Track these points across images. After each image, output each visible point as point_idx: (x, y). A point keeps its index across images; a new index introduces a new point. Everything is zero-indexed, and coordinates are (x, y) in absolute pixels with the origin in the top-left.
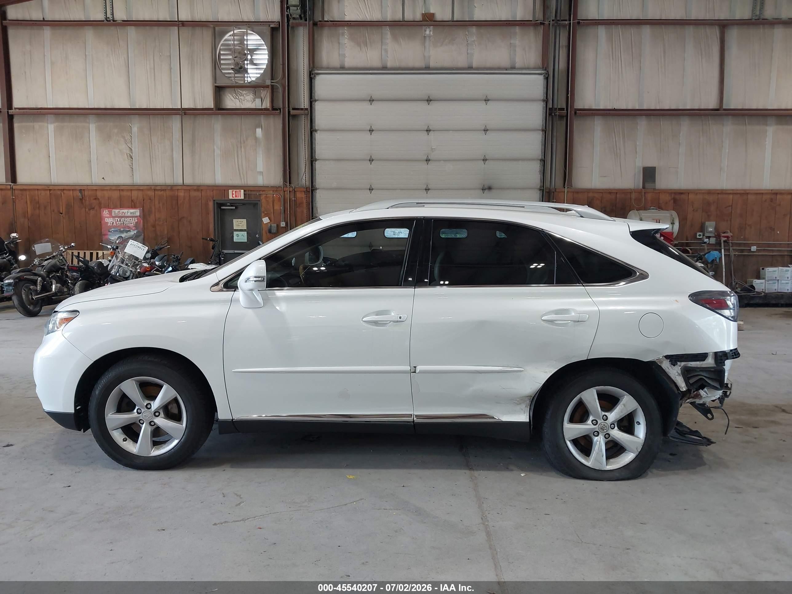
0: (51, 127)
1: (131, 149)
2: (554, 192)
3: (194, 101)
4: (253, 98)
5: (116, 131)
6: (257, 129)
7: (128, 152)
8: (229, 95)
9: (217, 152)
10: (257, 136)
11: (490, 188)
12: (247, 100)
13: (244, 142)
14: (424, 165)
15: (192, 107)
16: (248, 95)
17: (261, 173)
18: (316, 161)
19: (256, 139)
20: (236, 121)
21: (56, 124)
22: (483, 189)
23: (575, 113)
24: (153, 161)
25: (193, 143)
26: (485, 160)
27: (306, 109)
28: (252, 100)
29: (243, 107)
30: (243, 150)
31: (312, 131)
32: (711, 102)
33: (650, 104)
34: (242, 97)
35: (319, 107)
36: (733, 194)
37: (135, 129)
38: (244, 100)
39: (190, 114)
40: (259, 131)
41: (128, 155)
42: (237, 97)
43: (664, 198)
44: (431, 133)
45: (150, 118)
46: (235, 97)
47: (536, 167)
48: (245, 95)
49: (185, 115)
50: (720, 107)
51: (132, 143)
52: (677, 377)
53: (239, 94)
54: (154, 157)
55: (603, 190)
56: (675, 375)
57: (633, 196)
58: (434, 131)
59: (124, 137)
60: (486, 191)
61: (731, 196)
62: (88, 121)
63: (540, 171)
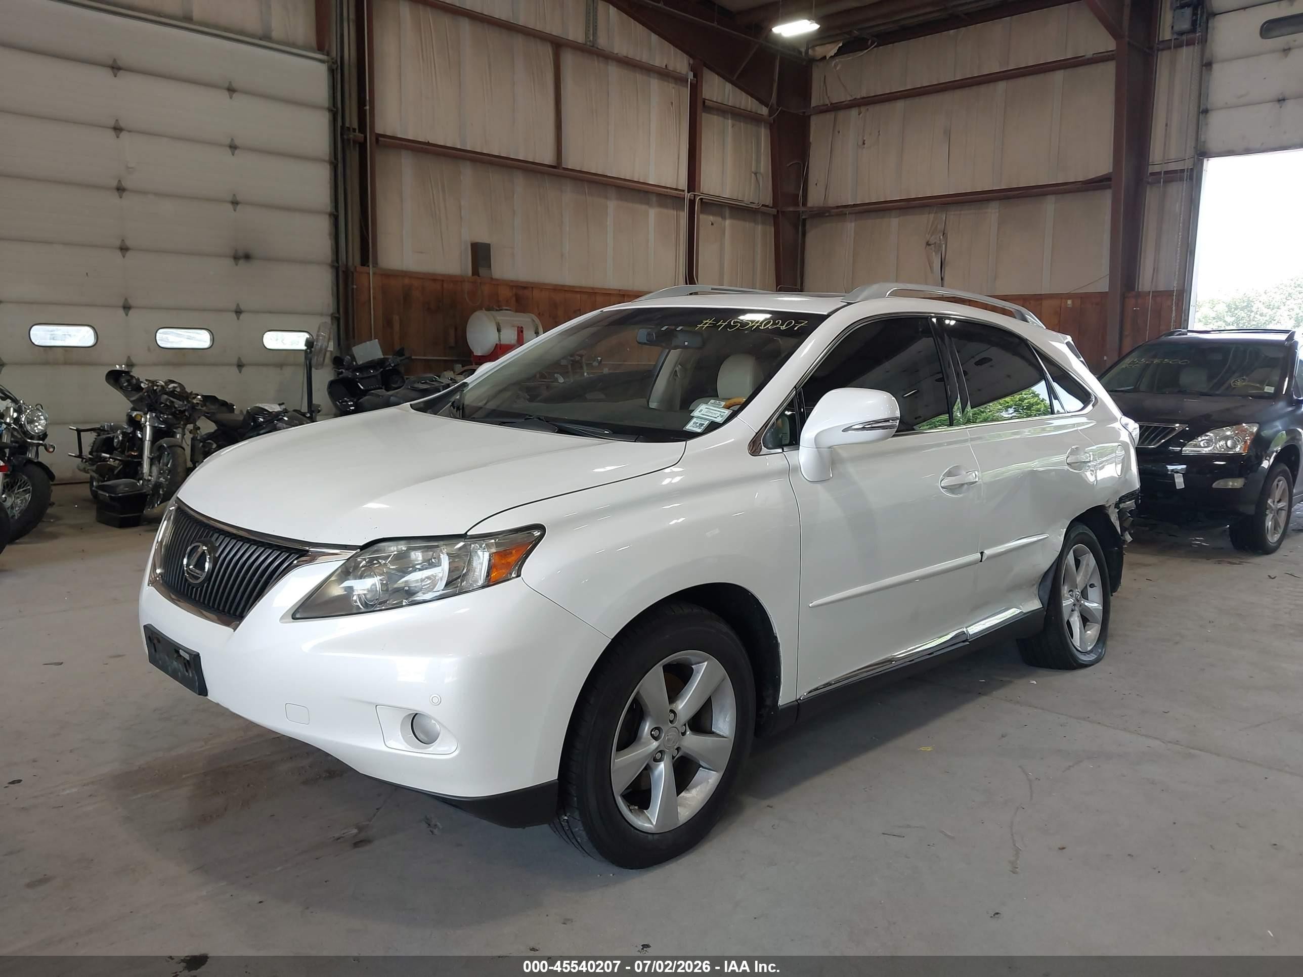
2: (353, 273)
11: (247, 257)
14: (113, 199)
22: (236, 258)
23: (377, 141)
26: (235, 203)
32: (546, 156)
33: (473, 143)
36: (580, 292)
43: (505, 293)
44: (123, 135)
47: (323, 225)
50: (558, 163)
55: (424, 274)
57: (467, 287)
58: (130, 131)
60: (241, 262)
61: (578, 296)
63: (330, 235)
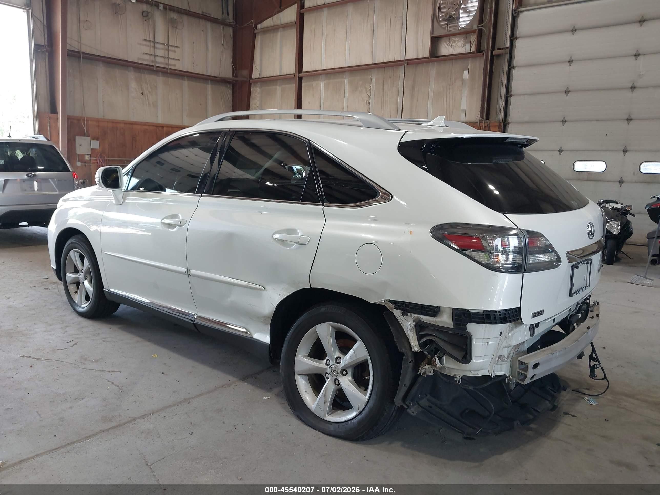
0: (323, 84)
1: (370, 97)
3: (417, 52)
4: (464, 43)
5: (361, 83)
6: (464, 72)
7: (367, 99)
8: (445, 44)
9: (431, 94)
10: (464, 78)
12: (458, 46)
13: (453, 84)
15: (415, 57)
16: (460, 42)
17: (464, 111)
18: (511, 97)
19: (463, 80)
20: (448, 66)
21: (325, 81)
24: (383, 105)
25: (413, 88)
27: (507, 48)
28: (463, 45)
29: (455, 52)
30: (451, 91)
31: (510, 68)
34: (454, 44)
35: (519, 44)
37: (374, 80)
38: (456, 47)
39: (413, 64)
40: (466, 73)
41: (367, 101)
42: (450, 44)
44: (639, 57)
45: (384, 71)
46: (448, 45)
48: (457, 42)
49: (407, 64)
51: (371, 92)
52: (409, 331)
53: (452, 42)
54: (384, 101)
56: (407, 328)
58: (642, 55)
59: (365, 88)
62: (344, 77)
